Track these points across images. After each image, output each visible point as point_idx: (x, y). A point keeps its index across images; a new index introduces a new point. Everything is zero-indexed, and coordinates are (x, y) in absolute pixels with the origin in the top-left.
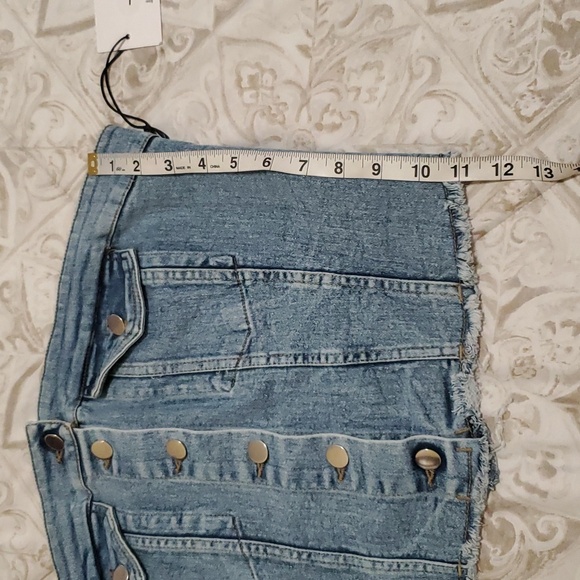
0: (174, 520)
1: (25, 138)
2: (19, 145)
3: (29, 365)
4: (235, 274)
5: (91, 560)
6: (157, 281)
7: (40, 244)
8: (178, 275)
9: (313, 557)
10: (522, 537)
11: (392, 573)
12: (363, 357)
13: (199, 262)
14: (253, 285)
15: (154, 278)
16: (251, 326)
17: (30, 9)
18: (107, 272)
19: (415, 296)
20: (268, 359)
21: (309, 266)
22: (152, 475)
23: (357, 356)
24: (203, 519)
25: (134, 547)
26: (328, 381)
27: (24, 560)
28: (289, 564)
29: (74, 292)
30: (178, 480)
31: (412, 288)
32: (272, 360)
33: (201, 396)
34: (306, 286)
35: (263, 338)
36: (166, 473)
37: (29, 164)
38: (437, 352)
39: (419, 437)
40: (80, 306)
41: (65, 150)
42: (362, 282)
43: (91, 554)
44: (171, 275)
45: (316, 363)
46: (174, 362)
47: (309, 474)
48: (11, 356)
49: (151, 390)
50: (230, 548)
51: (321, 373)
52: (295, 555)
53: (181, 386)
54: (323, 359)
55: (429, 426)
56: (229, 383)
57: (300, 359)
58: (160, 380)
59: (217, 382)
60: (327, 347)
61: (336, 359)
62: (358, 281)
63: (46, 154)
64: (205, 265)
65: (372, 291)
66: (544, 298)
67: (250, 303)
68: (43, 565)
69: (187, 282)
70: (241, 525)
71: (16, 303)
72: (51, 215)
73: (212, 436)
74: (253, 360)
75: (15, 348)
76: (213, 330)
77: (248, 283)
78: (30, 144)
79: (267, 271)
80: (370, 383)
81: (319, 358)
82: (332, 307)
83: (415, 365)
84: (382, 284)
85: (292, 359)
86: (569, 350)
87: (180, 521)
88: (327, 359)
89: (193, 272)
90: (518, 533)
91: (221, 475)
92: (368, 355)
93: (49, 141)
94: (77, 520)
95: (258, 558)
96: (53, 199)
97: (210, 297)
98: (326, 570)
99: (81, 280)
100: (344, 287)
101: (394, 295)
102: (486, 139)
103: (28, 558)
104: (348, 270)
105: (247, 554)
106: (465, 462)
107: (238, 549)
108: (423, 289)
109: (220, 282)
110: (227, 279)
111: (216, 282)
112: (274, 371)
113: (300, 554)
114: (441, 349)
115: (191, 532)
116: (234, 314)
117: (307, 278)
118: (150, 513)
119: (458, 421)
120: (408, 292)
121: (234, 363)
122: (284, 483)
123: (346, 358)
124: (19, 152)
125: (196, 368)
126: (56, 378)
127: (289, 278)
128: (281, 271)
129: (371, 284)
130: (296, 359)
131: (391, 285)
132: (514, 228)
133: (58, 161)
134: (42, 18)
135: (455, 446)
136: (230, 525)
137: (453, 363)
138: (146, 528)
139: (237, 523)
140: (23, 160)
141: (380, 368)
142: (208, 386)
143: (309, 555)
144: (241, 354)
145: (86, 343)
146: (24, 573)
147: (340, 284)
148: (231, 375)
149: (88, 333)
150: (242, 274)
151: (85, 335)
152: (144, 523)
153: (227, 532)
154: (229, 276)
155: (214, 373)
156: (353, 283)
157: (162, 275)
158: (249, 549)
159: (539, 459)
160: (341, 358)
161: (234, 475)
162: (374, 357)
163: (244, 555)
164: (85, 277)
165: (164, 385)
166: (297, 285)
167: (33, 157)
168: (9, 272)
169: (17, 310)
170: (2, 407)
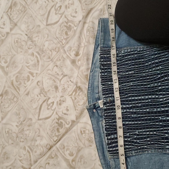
1: (43, 48)
2: (42, 50)
3: (44, 100)
7: (46, 72)
17: (44, 20)
37: (44, 54)
41: (52, 50)
48: (40, 98)
63: (48, 51)
68: (47, 149)
71: (41, 86)
72: (49, 65)
75: (41, 96)
78: (44, 50)
93: (48, 49)
96: (49, 61)
103: (44, 147)
124: (41, 52)
133: (50, 53)
134: (47, 21)
140: (42, 54)
167: (45, 52)
168: (39, 79)
169: (41, 87)
170: (38, 111)
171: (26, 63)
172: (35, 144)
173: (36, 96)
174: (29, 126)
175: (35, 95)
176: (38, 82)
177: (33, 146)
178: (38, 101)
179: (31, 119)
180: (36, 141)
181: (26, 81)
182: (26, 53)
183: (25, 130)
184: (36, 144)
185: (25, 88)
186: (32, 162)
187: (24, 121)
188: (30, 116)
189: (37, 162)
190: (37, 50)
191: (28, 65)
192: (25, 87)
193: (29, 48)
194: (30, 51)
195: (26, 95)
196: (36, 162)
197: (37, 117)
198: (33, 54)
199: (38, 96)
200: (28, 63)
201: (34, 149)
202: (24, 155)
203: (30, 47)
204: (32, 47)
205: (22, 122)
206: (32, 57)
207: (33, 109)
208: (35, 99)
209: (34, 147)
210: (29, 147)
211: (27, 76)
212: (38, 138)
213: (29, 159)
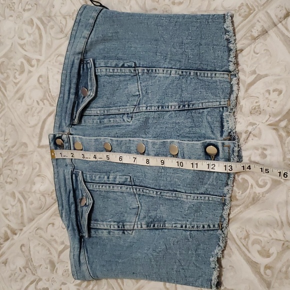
0: (106, 177)
1: (51, 11)
2: (48, 15)
3: (50, 112)
4: (135, 70)
5: (72, 194)
6: (102, 73)
7: (55, 58)
8: (111, 71)
9: (162, 194)
10: (252, 185)
11: (195, 201)
12: (187, 106)
13: (120, 65)
14: (142, 75)
15: (101, 72)
16: (140, 93)
18: (82, 69)
19: (210, 78)
20: (147, 108)
21: (166, 66)
23: (184, 106)
24: (118, 177)
25: (90, 189)
26: (172, 117)
27: (44, 196)
28: (152, 197)
29: (68, 78)
31: (209, 75)
32: (148, 108)
33: (119, 124)
34: (164, 75)
35: (145, 98)
37: (52, 23)
38: (218, 103)
39: (208, 141)
40: (70, 84)
41: (67, 17)
42: (188, 73)
43: (72, 192)
44: (108, 70)
45: (167, 109)
46: (108, 109)
48: (42, 108)
49: (99, 121)
50: (128, 190)
51: (169, 114)
52: (155, 193)
53: (111, 119)
55: (213, 136)
56: (130, 118)
57: (160, 108)
58: (103, 117)
59: (125, 118)
60: (172, 102)
61: (175, 107)
62: (186, 72)
63: (59, 18)
64: (123, 66)
65: (192, 77)
66: (266, 79)
67: (141, 83)
68: (52, 199)
69: (115, 73)
70: (133, 180)
71: (45, 84)
72: (60, 46)
73: (122, 141)
74: (141, 108)
75: (44, 104)
76: (125, 95)
77: (140, 74)
78: (53, 14)
79: (148, 69)
80: (189, 118)
81: (168, 107)
82: (175, 84)
83: (209, 110)
84: (197, 74)
86: (275, 102)
87: (108, 178)
88: (171, 107)
89: (118, 69)
90: (250, 184)
92: (189, 106)
93: (60, 13)
94: (67, 177)
95: (140, 194)
96: (61, 38)
97: (124, 80)
98: (167, 199)
99: (71, 73)
100: (180, 75)
101: (201, 78)
102: (245, 7)
103: (46, 196)
104: (183, 68)
105: (135, 193)
106: (227, 151)
107: (132, 190)
108: (213, 75)
109: (129, 74)
110: (131, 73)
111: (127, 74)
112: (149, 113)
113: (157, 192)
114: (220, 102)
115: (113, 182)
116: (133, 88)
117: (165, 71)
118: (96, 174)
119: (225, 134)
120: (207, 77)
121: (132, 109)
123: (179, 107)
124: (48, 18)
125: (117, 112)
126: (61, 116)
127: (157, 72)
128: (154, 69)
129: (192, 74)
130: (158, 107)
131: (200, 74)
132: (255, 48)
133: (64, 22)
135: (223, 144)
136: (129, 180)
137: (225, 108)
138: (94, 180)
139: (132, 179)
140: (49, 22)
141: (194, 111)
142: (122, 120)
143: (161, 193)
144: (135, 106)
145: (73, 100)
146: (44, 202)
148: (131, 115)
149: (74, 96)
150: (138, 70)
151: (72, 97)
152: (94, 178)
153: (128, 183)
154: (133, 71)
155: (124, 114)
156: (184, 73)
157: (104, 70)
158: (136, 190)
159: (260, 151)
160: (177, 107)
162: (191, 106)
164: (73, 71)
165: (104, 119)
166: (160, 75)
167: (53, 20)
168: (42, 71)
169: (45, 87)
170: (38, 130)
171: (19, 38)
172: (31, 188)
173: (35, 104)
174: (22, 156)
175: (34, 101)
176: (40, 76)
177: (29, 192)
178: (38, 113)
179: (25, 145)
180: (34, 184)
181: (18, 73)
182: (18, 18)
183: (15, 164)
184: (33, 190)
185: (16, 86)
186: (26, 220)
187: (13, 147)
188: (25, 139)
189: (33, 220)
190: (40, 14)
191: (22, 42)
192: (16, 84)
193: (24, 10)
194: (26, 15)
195: (19, 99)
196: (31, 220)
197: (36, 141)
198: (31, 22)
199: (38, 104)
200: (22, 39)
201: (29, 198)
202: (13, 206)
203: (27, 7)
204: (30, 7)
205: (9, 148)
206: (29, 28)
207: (30, 127)
208: (34, 109)
209: (29, 194)
210: (20, 193)
211: (20, 64)
212: (37, 179)
213: (20, 215)
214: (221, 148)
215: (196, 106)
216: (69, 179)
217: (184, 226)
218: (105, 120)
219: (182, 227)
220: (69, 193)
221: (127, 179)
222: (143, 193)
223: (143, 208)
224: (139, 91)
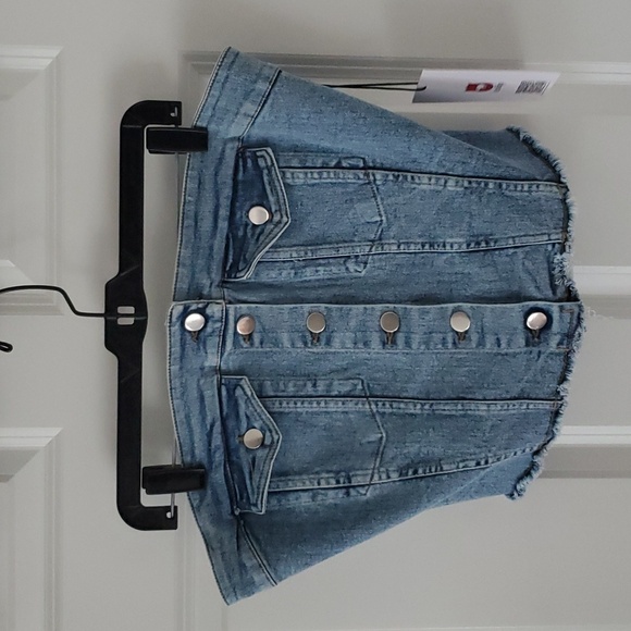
0: (309, 384)
4: (367, 175)
6: (296, 180)
8: (316, 176)
9: (434, 407)
11: (503, 412)
12: (483, 244)
13: (333, 164)
14: (384, 184)
15: (293, 178)
16: (384, 218)
18: (241, 168)
19: (527, 194)
20: (399, 247)
21: (434, 170)
22: (293, 345)
23: (478, 243)
24: (336, 383)
25: (272, 410)
26: (452, 264)
28: (412, 415)
29: (208, 185)
30: (315, 350)
31: (526, 188)
32: (402, 247)
33: (335, 276)
34: (432, 187)
35: (394, 228)
36: (305, 344)
38: (546, 238)
39: (532, 303)
40: (217, 198)
42: (483, 185)
43: (218, 423)
44: (309, 175)
45: (441, 250)
46: (314, 247)
47: (437, 337)
49: (293, 271)
50: (360, 406)
51: (445, 257)
52: (419, 406)
53: (319, 268)
54: (448, 247)
55: (539, 295)
56: (362, 265)
57: (427, 247)
58: (302, 263)
59: (351, 266)
60: (452, 237)
61: (460, 246)
62: (479, 183)
64: (338, 166)
65: (491, 191)
67: (382, 199)
69: (323, 181)
70: (369, 387)
73: (350, 310)
74: (385, 247)
76: (347, 221)
77: (378, 182)
79: (396, 173)
80: (488, 265)
81: (444, 246)
82: (456, 205)
83: (527, 249)
84: (500, 185)
85: (420, 246)
87: (314, 385)
88: (452, 247)
89: (329, 172)
91: (355, 344)
92: (487, 243)
94: (207, 393)
95: (384, 413)
97: (343, 193)
98: (447, 416)
99: (216, 175)
100: (467, 188)
101: (510, 194)
104: (470, 174)
105: (375, 410)
106: (568, 320)
107: (367, 406)
108: (534, 188)
109: (353, 181)
110: (359, 179)
111: (349, 181)
112: (403, 256)
113: (423, 405)
114: (549, 235)
116: (367, 211)
117: (433, 181)
118: (287, 378)
119: (560, 292)
120: (522, 191)
121: (367, 249)
122: (414, 346)
123: (468, 245)
125: (333, 253)
127: (417, 181)
128: (409, 175)
129: (491, 186)
130: (423, 246)
131: (508, 186)
135: (562, 309)
136: (360, 387)
137: (557, 246)
138: (283, 391)
139: (365, 385)
141: (497, 252)
142: (343, 268)
143: (432, 405)
144: (373, 241)
145: (225, 231)
147: (462, 186)
148: (364, 259)
149: (226, 224)
150: (374, 175)
151: (223, 225)
152: (282, 387)
153: (357, 393)
154: (362, 176)
155: (349, 257)
156: (474, 185)
157: (301, 176)
158: (377, 405)
160: (464, 246)
161: (366, 344)
162: (492, 244)
163: (372, 411)
164: (222, 173)
165: (304, 267)
166: (423, 187)
214: (556, 316)
215: (502, 244)
216: (213, 396)
217: (483, 462)
218: (307, 269)
219: (478, 464)
220: (212, 426)
221: (356, 385)
222: (390, 410)
223: (391, 439)
224: (381, 216)
